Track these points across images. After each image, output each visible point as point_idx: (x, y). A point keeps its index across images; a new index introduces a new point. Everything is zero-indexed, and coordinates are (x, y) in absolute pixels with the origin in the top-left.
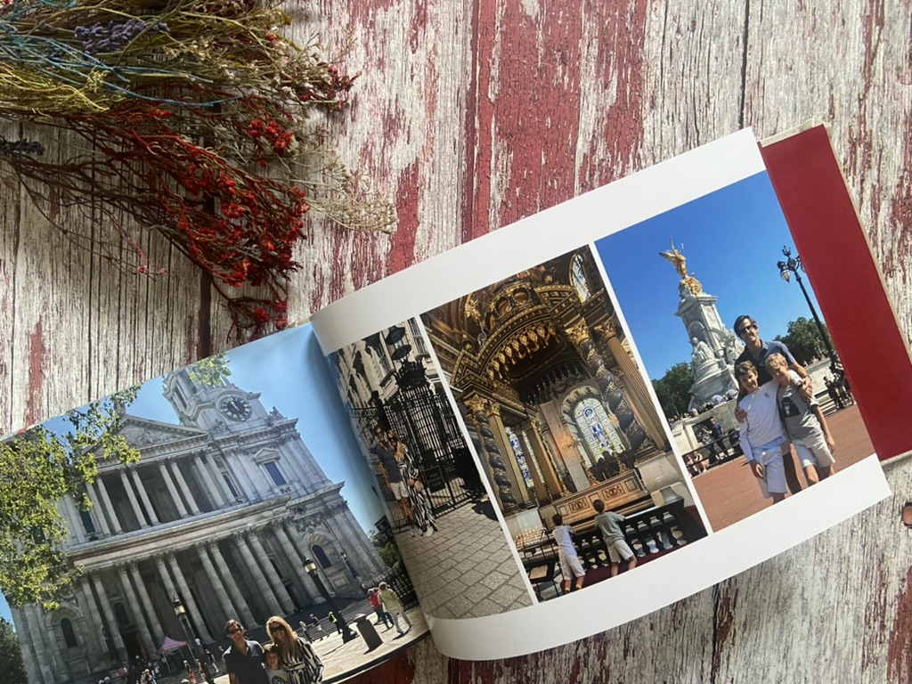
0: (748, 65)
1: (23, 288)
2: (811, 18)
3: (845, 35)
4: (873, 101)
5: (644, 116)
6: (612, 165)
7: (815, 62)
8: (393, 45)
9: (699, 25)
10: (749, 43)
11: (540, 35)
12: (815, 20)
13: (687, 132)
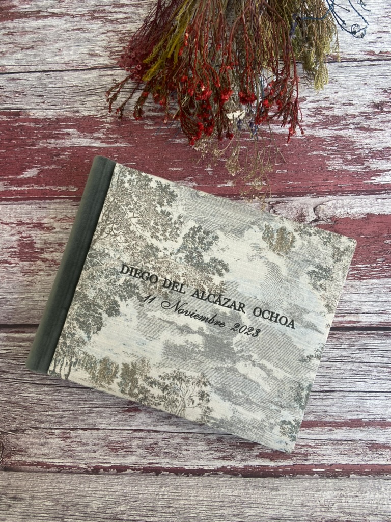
0: (58, 69)
1: (177, 427)
2: (37, 43)
3: (44, 27)
4: (74, 11)
5: (82, 115)
6: (106, 129)
7: (57, 39)
8: (52, 239)
9: (40, 93)
10: (48, 69)
11: (46, 167)
12: (38, 41)
13: (89, 95)
